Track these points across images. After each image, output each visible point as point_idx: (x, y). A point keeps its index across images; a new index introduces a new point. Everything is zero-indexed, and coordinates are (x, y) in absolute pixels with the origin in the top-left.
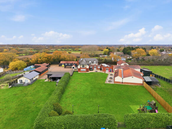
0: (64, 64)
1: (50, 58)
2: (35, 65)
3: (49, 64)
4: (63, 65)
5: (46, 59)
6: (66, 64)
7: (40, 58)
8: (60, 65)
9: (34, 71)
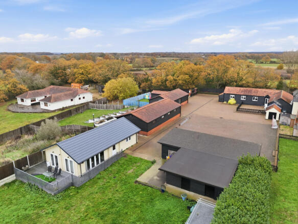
0: (237, 97)
1: (196, 74)
2: (154, 92)
3: (193, 92)
4: (232, 101)
5: (187, 77)
6: (243, 98)
7: (173, 75)
8: (224, 99)
9: (123, 118)
